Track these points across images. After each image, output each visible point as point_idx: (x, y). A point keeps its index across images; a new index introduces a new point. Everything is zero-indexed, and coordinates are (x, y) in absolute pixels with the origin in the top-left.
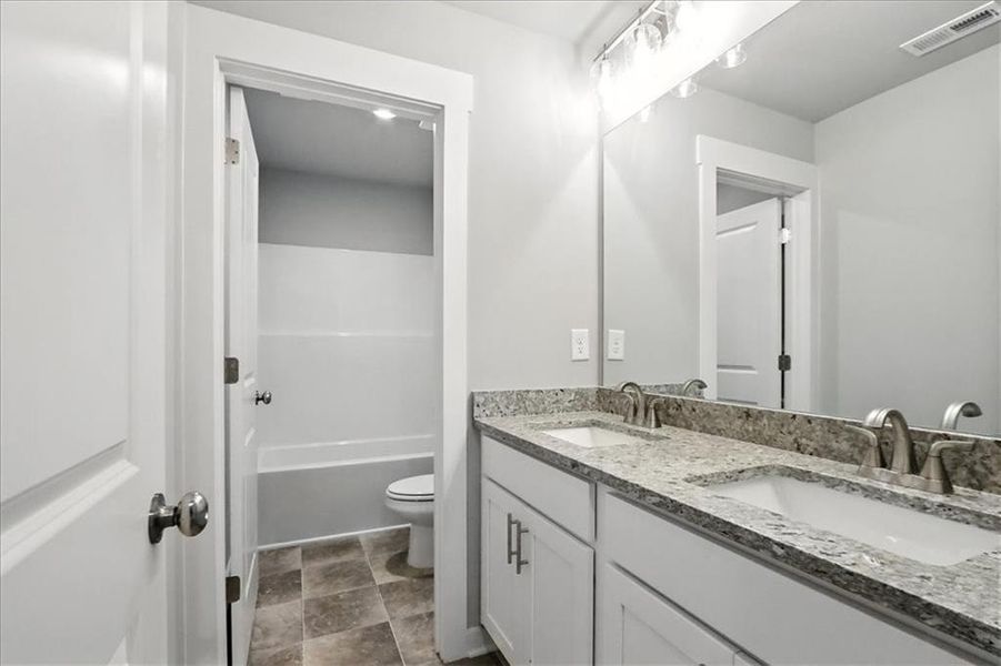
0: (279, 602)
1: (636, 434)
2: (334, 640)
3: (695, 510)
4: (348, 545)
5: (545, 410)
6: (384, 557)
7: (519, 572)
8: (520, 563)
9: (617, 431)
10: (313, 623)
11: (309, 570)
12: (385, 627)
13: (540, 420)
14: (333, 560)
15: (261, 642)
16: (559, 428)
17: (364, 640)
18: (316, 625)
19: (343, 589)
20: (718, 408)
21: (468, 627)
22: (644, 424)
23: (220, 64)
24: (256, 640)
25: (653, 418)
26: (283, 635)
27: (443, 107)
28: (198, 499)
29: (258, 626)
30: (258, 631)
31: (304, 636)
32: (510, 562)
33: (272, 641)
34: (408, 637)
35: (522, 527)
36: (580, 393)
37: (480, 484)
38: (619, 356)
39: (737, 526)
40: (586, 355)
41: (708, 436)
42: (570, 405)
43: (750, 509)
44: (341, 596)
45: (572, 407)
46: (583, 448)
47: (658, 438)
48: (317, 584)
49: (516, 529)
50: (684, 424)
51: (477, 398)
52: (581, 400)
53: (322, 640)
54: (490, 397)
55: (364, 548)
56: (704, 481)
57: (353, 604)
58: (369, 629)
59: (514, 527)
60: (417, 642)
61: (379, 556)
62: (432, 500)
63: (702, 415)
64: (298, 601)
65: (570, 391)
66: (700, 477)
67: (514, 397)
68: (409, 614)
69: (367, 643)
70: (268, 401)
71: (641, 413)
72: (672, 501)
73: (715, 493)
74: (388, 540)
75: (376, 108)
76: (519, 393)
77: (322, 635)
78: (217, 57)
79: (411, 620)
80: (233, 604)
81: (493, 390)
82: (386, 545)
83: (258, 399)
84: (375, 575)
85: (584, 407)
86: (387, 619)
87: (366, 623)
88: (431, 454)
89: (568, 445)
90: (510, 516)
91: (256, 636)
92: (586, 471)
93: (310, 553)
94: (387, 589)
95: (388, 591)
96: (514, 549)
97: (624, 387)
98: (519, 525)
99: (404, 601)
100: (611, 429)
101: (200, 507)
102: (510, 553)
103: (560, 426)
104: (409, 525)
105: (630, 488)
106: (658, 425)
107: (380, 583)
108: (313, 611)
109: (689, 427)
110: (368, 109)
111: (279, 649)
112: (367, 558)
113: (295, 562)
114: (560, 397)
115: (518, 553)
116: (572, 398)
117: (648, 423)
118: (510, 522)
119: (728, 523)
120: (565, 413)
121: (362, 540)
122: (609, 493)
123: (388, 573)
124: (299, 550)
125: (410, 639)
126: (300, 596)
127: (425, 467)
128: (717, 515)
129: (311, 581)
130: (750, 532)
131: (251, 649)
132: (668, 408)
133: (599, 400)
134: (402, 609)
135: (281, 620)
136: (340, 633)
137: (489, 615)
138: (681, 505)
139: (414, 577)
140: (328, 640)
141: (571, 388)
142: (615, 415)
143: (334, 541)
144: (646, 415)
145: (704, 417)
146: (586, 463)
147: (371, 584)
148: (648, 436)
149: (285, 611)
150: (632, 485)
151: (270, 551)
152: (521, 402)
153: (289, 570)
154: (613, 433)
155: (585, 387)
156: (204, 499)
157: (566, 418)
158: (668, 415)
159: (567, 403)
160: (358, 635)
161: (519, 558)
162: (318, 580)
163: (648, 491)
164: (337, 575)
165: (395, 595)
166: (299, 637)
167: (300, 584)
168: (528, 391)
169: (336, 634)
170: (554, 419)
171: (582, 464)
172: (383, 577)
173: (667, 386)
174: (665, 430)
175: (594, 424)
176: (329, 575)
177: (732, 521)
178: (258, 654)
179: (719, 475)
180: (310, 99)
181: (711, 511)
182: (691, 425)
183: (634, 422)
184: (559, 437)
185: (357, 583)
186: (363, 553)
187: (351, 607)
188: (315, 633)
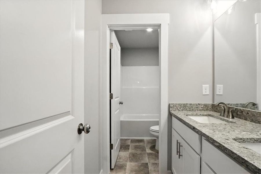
0: (124, 152)
1: (223, 120)
2: (134, 164)
3: (231, 151)
4: (141, 141)
5: (193, 110)
6: (150, 146)
7: (179, 158)
8: (180, 156)
9: (217, 118)
10: (130, 159)
11: (132, 145)
12: (147, 164)
13: (190, 113)
14: (137, 144)
15: (119, 160)
16: (196, 116)
17: (141, 166)
18: (131, 159)
19: (139, 152)
20: (259, 113)
21: (168, 170)
22: (227, 117)
23: (108, 26)
24: (118, 160)
25: (231, 115)
26: (123, 160)
27: (161, 24)
28: (88, 126)
29: (119, 156)
30: (119, 157)
31: (128, 161)
32: (177, 154)
33: (121, 160)
34: (152, 168)
35: (181, 145)
36: (205, 105)
37: (172, 130)
38: (221, 93)
39: (247, 161)
40: (208, 93)
41: (254, 123)
42: (202, 109)
43: (258, 155)
44: (138, 153)
45: (202, 110)
46: (199, 123)
47: (231, 122)
48: (133, 149)
49: (179, 145)
50: (244, 118)
51: (171, 105)
52: (206, 107)
53: (132, 163)
54: (175, 105)
55: (145, 142)
56: (242, 140)
57: (140, 156)
58: (143, 163)
59: (178, 144)
60: (154, 170)
61: (148, 145)
62: (158, 132)
63: (251, 116)
64: (128, 152)
65: (202, 105)
66: (241, 139)
67: (182, 105)
68: (154, 162)
69: (141, 167)
70: (122, 104)
71: (226, 113)
72: (223, 146)
73: (244, 146)
74: (151, 141)
75: (147, 28)
76: (184, 104)
77: (132, 162)
78: (108, 25)
79: (153, 164)
80: (112, 150)
81: (176, 103)
82: (151, 142)
83: (120, 103)
84: (146, 150)
85: (207, 110)
86: (147, 162)
87: (142, 162)
88: (158, 120)
89: (194, 121)
90: (177, 141)
91: (118, 159)
92: (197, 131)
93: (133, 141)
94: (149, 154)
95: (149, 155)
96: (178, 151)
97: (219, 104)
98: (179, 144)
99: (153, 158)
100: (215, 118)
101: (88, 128)
102: (177, 152)
103: (197, 115)
104: (156, 138)
105: (210, 139)
106: (233, 118)
107: (148, 152)
108: (131, 156)
109: (246, 119)
110: (145, 29)
111: (122, 163)
112: (145, 145)
113: (129, 143)
114: (198, 106)
115: (179, 152)
116: (202, 106)
117: (229, 117)
118: (177, 143)
119: (244, 159)
120: (200, 111)
121: (145, 140)
122: (204, 139)
123: (150, 150)
124: (130, 140)
125: (153, 169)
126: (129, 151)
127: (157, 123)
128: (240, 155)
129: (132, 148)
130: (253, 165)
131: (116, 161)
132: (238, 112)
133: (212, 107)
134: (152, 160)
135: (124, 156)
136: (136, 163)
137: (173, 168)
138: (226, 148)
139: (156, 152)
140: (133, 164)
141: (202, 103)
142: (218, 113)
143: (138, 139)
144: (228, 114)
145: (253, 116)
146: (197, 128)
147: (145, 152)
148: (227, 121)
149: (125, 154)
150: (210, 138)
151: (124, 139)
152: (184, 107)
153: (127, 144)
154: (215, 119)
155: (207, 103)
156: (89, 126)
157: (199, 113)
158: (238, 114)
159: (201, 108)
160: (140, 164)
161: (179, 154)
162: (133, 148)
163: (215, 141)
164: (137, 148)
165: (151, 156)
166: (127, 161)
167: (129, 148)
168: (187, 104)
169: (135, 163)
170: (195, 113)
171: (196, 128)
172: (148, 151)
173: (241, 104)
174: (236, 120)
175: (209, 116)
176: (136, 147)
177: (246, 159)
178: (117, 163)
179: (251, 139)
180: (132, 30)
181: (238, 153)
182: (247, 119)
183: (224, 116)
184: (193, 119)
185: (142, 151)
186: (144, 144)
187: (140, 157)
188: (131, 161)
